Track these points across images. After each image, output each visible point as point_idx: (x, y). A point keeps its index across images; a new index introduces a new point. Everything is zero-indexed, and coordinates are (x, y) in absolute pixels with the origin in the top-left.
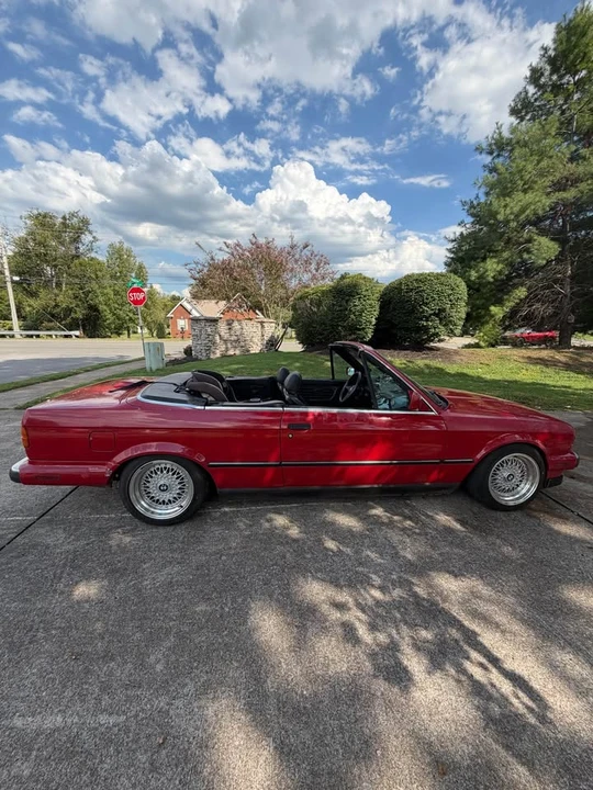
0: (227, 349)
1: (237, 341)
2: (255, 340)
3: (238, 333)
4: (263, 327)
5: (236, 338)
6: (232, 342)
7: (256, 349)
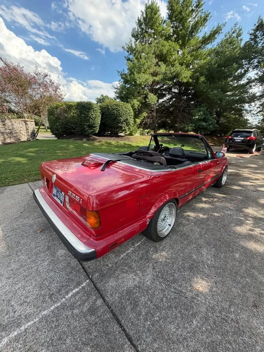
0: (5, 139)
1: (11, 133)
2: (23, 132)
3: (11, 128)
4: (26, 124)
5: (10, 131)
6: (7, 134)
7: (24, 138)
